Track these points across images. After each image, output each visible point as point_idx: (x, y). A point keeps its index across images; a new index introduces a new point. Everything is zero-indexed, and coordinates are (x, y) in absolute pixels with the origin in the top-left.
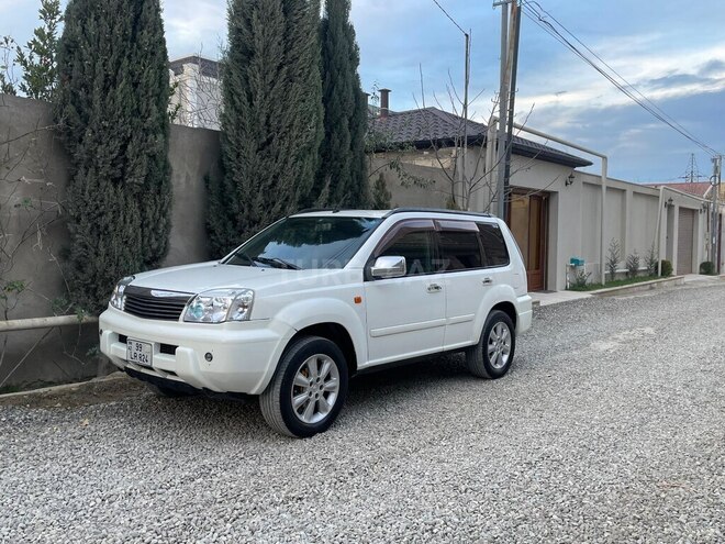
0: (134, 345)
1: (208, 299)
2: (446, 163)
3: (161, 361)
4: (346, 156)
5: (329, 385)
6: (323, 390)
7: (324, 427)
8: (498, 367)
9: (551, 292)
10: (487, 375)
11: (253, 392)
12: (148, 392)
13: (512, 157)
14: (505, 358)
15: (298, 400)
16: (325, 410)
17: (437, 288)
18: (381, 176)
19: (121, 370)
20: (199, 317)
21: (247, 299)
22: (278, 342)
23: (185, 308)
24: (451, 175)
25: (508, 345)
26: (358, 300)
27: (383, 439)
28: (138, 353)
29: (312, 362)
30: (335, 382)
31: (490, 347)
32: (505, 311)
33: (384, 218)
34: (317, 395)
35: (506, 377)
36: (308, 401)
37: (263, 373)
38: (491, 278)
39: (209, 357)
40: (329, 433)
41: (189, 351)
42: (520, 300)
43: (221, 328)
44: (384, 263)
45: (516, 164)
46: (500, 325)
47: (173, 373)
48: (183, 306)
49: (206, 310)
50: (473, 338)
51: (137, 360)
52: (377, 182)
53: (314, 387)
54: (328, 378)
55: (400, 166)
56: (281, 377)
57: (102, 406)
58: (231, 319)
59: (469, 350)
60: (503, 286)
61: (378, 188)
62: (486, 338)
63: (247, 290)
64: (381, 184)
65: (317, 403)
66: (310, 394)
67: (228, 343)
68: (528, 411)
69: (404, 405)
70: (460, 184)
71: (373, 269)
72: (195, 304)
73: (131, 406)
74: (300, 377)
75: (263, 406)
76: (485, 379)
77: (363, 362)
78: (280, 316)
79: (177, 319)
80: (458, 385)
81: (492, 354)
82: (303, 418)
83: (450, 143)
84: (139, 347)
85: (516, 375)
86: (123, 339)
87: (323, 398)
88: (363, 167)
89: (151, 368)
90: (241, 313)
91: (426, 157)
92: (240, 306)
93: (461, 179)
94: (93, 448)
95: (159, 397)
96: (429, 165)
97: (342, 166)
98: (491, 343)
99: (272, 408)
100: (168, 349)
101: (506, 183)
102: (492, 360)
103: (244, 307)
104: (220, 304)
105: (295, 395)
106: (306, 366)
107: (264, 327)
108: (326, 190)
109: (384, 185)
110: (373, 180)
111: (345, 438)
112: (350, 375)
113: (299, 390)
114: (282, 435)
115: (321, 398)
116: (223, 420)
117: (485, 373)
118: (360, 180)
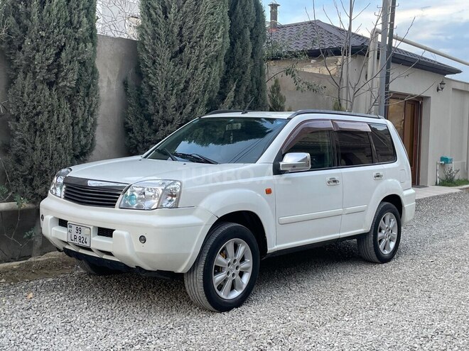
0: (74, 229)
1: (141, 189)
2: (333, 69)
3: (99, 243)
4: (247, 63)
5: (244, 265)
6: (239, 270)
7: (239, 302)
8: (386, 252)
9: (424, 187)
10: (377, 260)
11: (180, 271)
12: (79, 270)
13: (392, 65)
14: (392, 245)
15: (218, 278)
16: (241, 288)
17: (335, 181)
18: (276, 81)
19: (60, 250)
20: (133, 204)
21: (175, 189)
22: (203, 227)
23: (121, 196)
24: (338, 81)
25: (395, 233)
26: (269, 191)
27: (292, 314)
28: (78, 235)
29: (229, 245)
30: (249, 263)
31: (380, 235)
32: (393, 203)
33: (289, 119)
34: (233, 275)
35: (393, 262)
36: (225, 280)
37: (188, 254)
38: (381, 173)
39: (143, 239)
40: (244, 308)
41: (125, 234)
42: (406, 193)
43: (153, 214)
44: (291, 159)
45: (396, 71)
46: (388, 216)
47: (109, 254)
48: (119, 195)
49: (139, 199)
50: (365, 227)
51: (77, 242)
52: (273, 87)
53: (231, 267)
54: (243, 260)
55: (295, 73)
56: (205, 258)
57: (41, 282)
58: (162, 207)
59: (361, 237)
60: (390, 180)
61: (273, 92)
62: (376, 227)
63: (175, 181)
64: (276, 88)
65: (234, 281)
66: (228, 273)
67: (158, 227)
68: (417, 291)
69: (306, 284)
70: (345, 90)
71: (281, 163)
72: (129, 193)
73: (67, 282)
74: (220, 259)
75: (188, 283)
76: (375, 263)
77: (273, 246)
78: (203, 204)
79: (113, 206)
80: (350, 268)
81: (380, 241)
82: (222, 294)
83: (337, 52)
84: (79, 230)
85: (401, 260)
86: (63, 223)
87: (239, 277)
88: (262, 73)
89: (89, 249)
90: (170, 201)
91: (314, 65)
92: (169, 195)
93: (345, 85)
94: (40, 318)
95: (90, 274)
96: (316, 71)
97: (244, 73)
98: (380, 231)
99: (195, 286)
100: (106, 232)
101: (387, 88)
102: (381, 246)
103: (172, 196)
104: (151, 194)
105: (215, 274)
106: (224, 249)
107: (190, 214)
108: (231, 94)
109: (278, 89)
110: (269, 85)
111: (258, 313)
112: (261, 258)
113: (219, 270)
114: (203, 309)
115: (237, 277)
116: (148, 296)
117: (375, 258)
118: (259, 85)
